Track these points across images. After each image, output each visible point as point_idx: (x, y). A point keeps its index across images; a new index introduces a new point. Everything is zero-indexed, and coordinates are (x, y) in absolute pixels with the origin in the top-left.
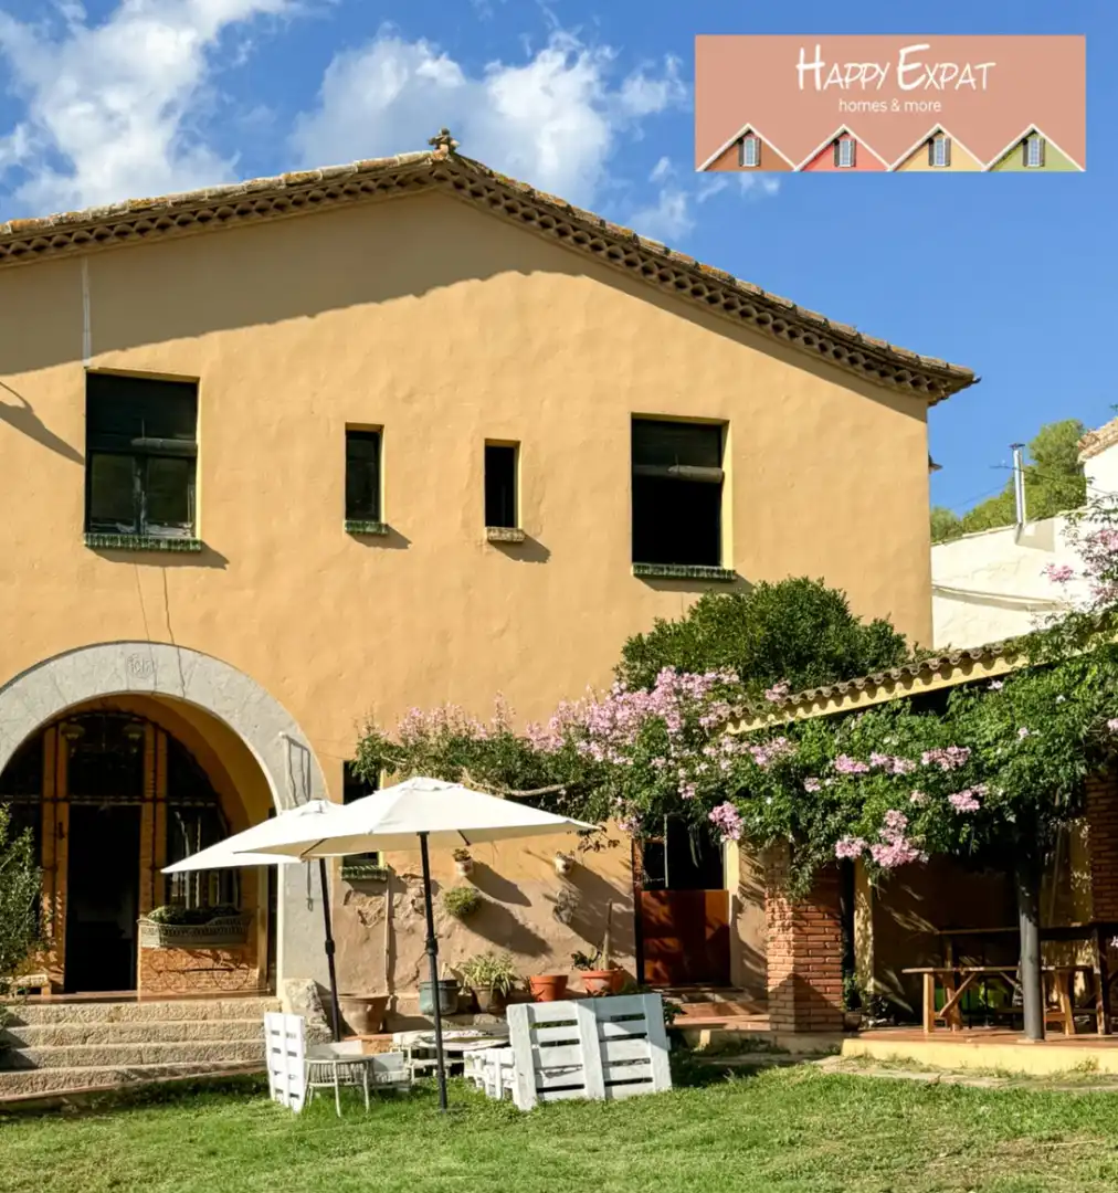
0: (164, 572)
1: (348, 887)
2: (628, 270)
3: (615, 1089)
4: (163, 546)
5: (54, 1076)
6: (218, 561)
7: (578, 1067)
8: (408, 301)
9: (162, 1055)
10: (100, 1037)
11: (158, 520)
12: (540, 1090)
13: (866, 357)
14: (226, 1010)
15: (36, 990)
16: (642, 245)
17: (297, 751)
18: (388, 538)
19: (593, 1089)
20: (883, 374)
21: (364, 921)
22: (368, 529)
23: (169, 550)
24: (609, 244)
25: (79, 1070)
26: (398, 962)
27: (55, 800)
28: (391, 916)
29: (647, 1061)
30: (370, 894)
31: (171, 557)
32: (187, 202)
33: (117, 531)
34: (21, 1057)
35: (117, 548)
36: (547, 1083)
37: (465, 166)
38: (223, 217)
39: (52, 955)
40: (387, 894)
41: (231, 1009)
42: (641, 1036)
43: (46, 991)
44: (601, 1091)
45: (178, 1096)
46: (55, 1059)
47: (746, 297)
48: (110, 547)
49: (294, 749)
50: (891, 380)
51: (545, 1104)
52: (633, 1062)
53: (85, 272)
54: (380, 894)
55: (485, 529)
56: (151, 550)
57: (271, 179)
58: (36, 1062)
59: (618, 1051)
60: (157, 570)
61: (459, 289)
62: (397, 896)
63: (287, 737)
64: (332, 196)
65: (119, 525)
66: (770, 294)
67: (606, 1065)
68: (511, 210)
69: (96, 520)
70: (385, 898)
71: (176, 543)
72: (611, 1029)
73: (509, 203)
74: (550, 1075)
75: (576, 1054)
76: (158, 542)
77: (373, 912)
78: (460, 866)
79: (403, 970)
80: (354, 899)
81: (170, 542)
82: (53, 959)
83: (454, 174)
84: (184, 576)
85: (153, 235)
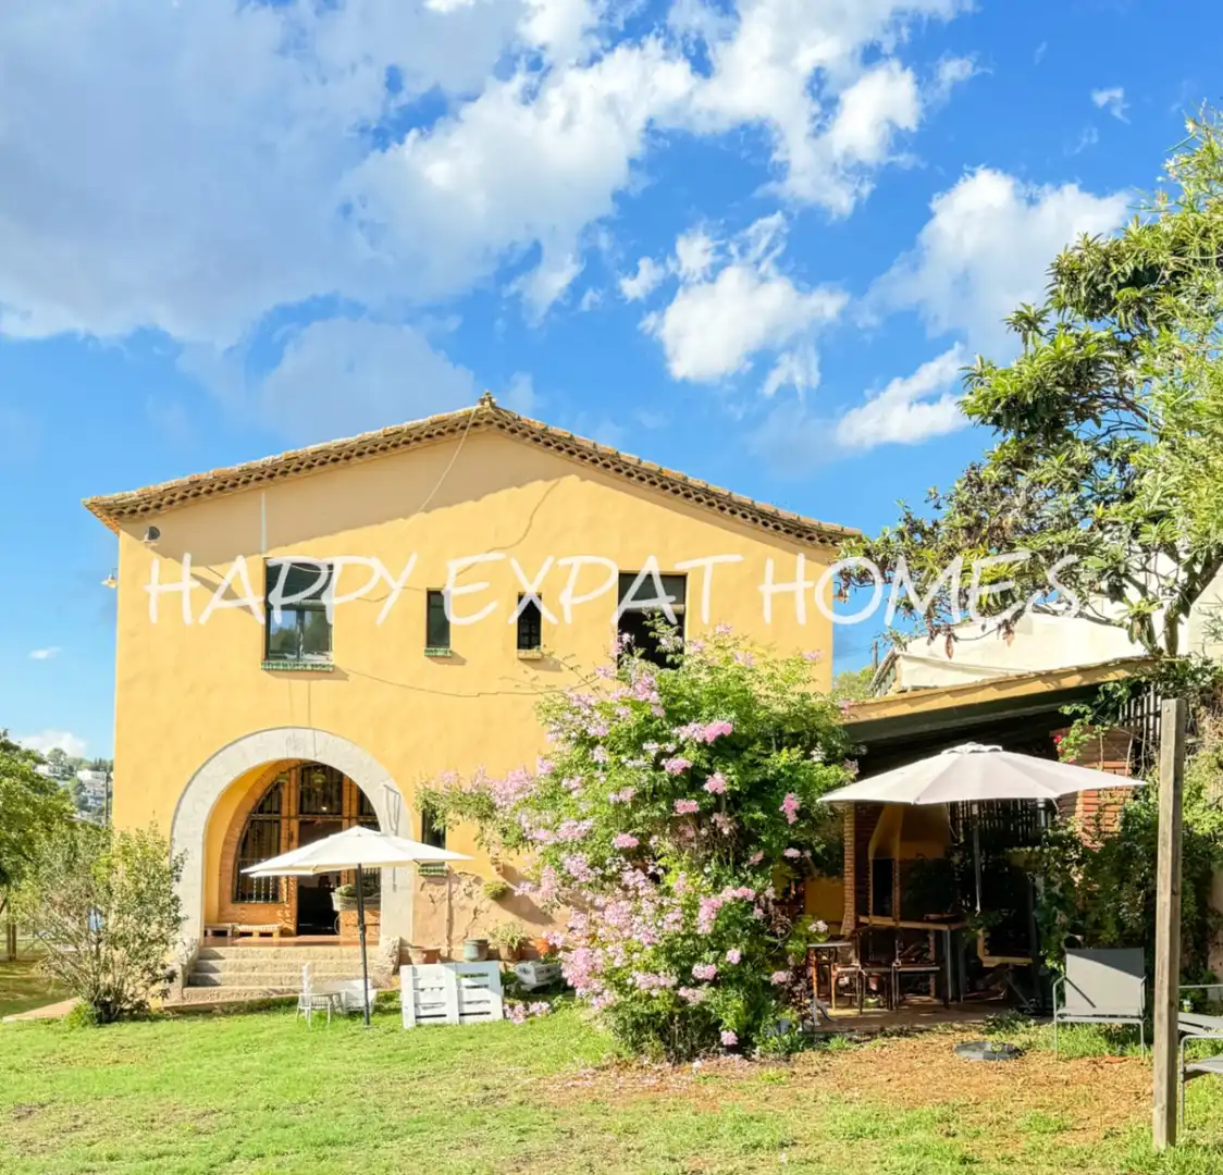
0: (309, 686)
1: (423, 880)
2: (618, 475)
3: (467, 1018)
4: (309, 668)
5: (227, 991)
6: (344, 677)
7: (443, 1004)
8: (469, 505)
9: (293, 980)
10: (262, 969)
11: (309, 650)
12: (418, 1017)
13: (785, 525)
14: (345, 954)
15: (269, 935)
16: (622, 459)
17: (392, 795)
18: (452, 658)
19: (453, 1017)
20: (799, 536)
21: (433, 901)
22: (439, 654)
23: (312, 671)
24: (602, 459)
25: (244, 988)
26: (455, 927)
27: (289, 818)
28: (450, 899)
29: (488, 1002)
30: (437, 884)
31: (314, 674)
32: (321, 451)
33: (285, 658)
34: (211, 979)
35: (279, 670)
36: (423, 1013)
37: (500, 414)
38: (347, 458)
39: (287, 913)
40: (448, 884)
41: (348, 953)
42: (486, 986)
43: (276, 935)
44: (457, 1018)
45: (280, 1007)
46: (231, 981)
47: (697, 490)
48: (276, 670)
49: (390, 793)
50: (804, 539)
51: (419, 1026)
52: (479, 1002)
53: (263, 499)
54: (443, 884)
55: (516, 650)
56: (302, 670)
57: (373, 433)
58: (219, 982)
59: (468, 995)
60: (304, 683)
61: (503, 494)
62: (454, 886)
63: (385, 786)
64: (418, 439)
65: (287, 655)
66: (713, 488)
67: (460, 1003)
68: (537, 440)
69: (273, 652)
70: (447, 887)
71: (316, 666)
72: (466, 982)
73: (534, 436)
74: (425, 1008)
75: (443, 996)
76: (305, 665)
77: (439, 896)
78: (494, 868)
79: (458, 932)
80: (427, 887)
81: (313, 665)
82: (288, 915)
83: (496, 419)
84: (322, 686)
85: (304, 472)
